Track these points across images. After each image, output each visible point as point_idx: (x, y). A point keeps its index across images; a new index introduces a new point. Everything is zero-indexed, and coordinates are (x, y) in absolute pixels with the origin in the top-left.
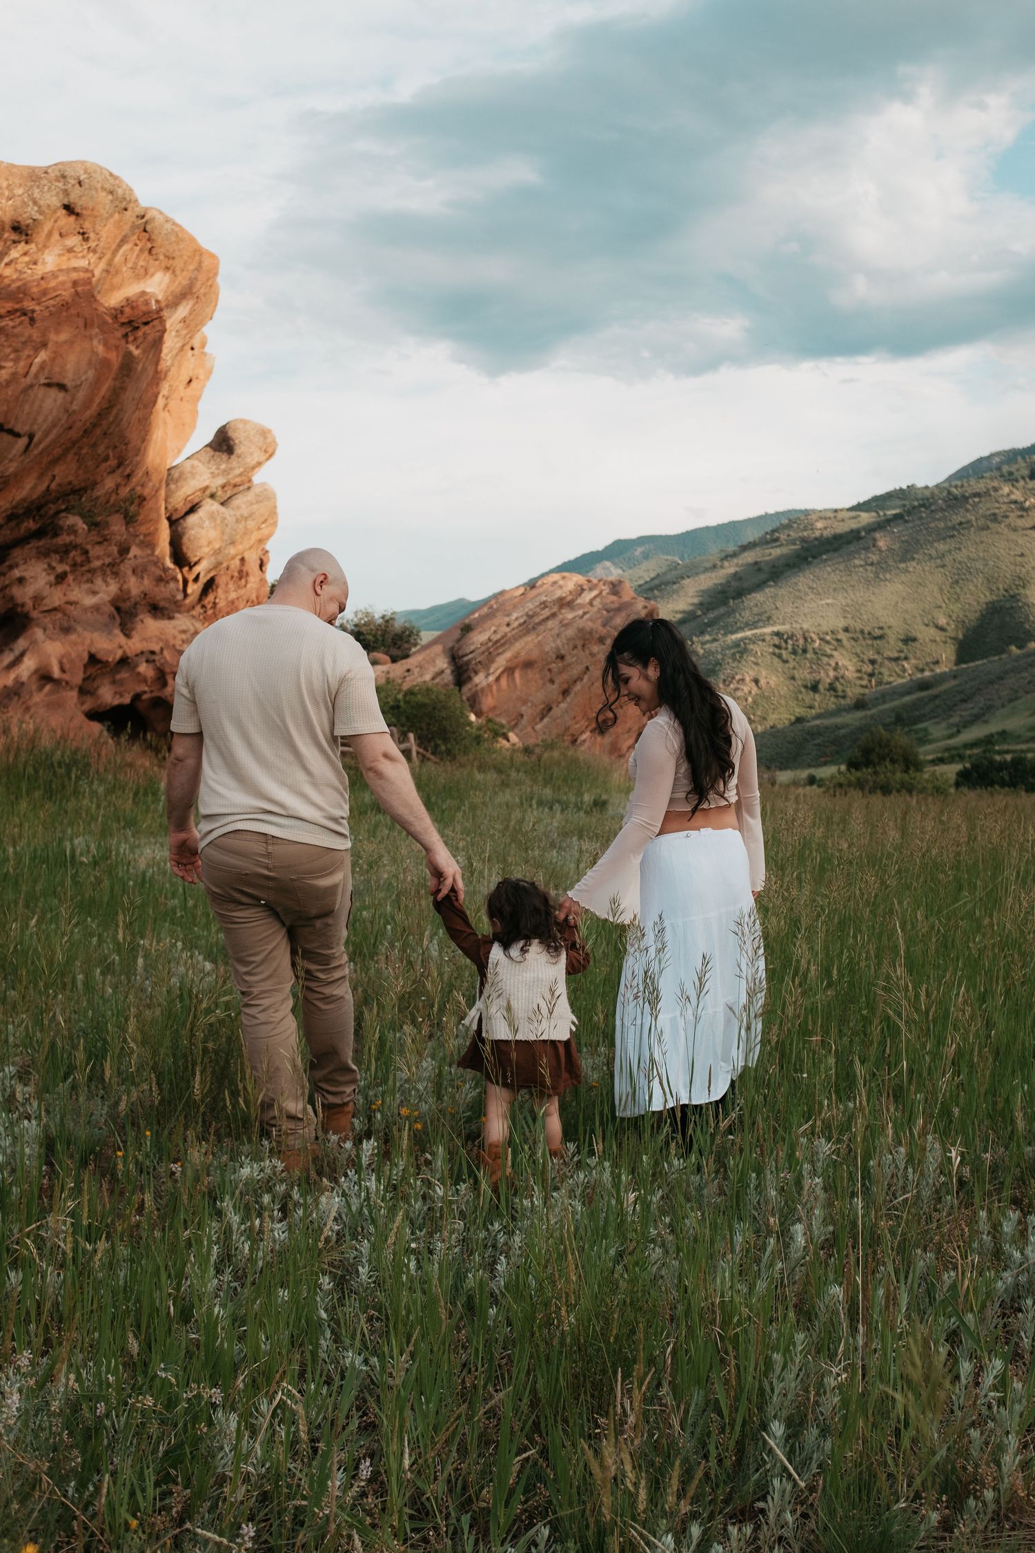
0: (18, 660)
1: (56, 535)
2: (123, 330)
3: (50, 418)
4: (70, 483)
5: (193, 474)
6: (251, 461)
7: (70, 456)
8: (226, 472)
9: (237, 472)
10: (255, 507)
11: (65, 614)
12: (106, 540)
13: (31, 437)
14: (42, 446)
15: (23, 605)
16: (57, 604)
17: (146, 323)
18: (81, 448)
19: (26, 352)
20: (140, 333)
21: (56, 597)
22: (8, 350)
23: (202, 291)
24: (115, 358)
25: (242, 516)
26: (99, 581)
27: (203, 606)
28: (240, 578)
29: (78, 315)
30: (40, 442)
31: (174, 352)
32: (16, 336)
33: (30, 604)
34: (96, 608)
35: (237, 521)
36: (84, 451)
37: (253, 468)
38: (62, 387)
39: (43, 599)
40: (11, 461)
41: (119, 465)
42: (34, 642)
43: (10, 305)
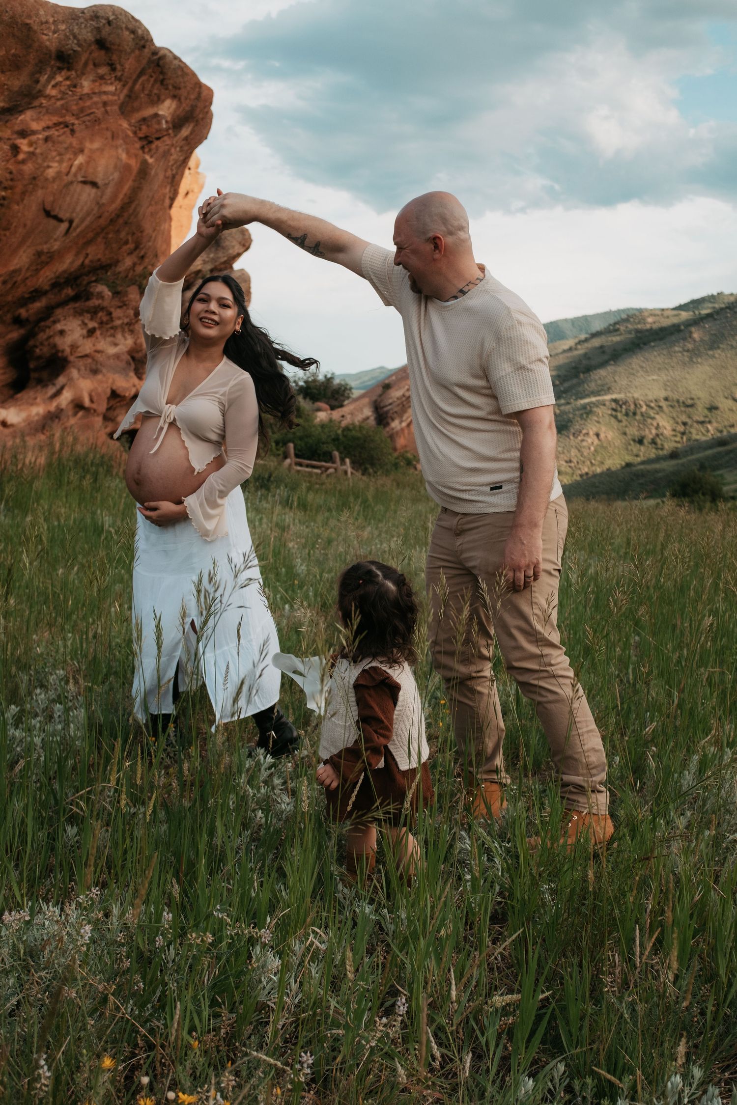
0: (58, 393)
1: (88, 299)
2: (142, 144)
3: (85, 208)
4: (99, 260)
6: (233, 252)
7: (99, 239)
8: (213, 259)
9: (221, 260)
11: (94, 360)
12: (125, 305)
13: (71, 222)
14: (78, 230)
15: (63, 351)
16: (88, 351)
17: (158, 139)
18: (107, 233)
19: (68, 156)
20: (153, 146)
21: (87, 347)
22: (54, 154)
23: (201, 116)
24: (134, 164)
26: (119, 336)
29: (107, 129)
30: (77, 227)
31: (178, 163)
32: (61, 143)
33: (68, 350)
34: (117, 356)
36: (110, 236)
37: (234, 258)
38: (94, 184)
39: (78, 347)
40: (56, 240)
41: (136, 248)
42: (71, 379)
43: (55, 119)
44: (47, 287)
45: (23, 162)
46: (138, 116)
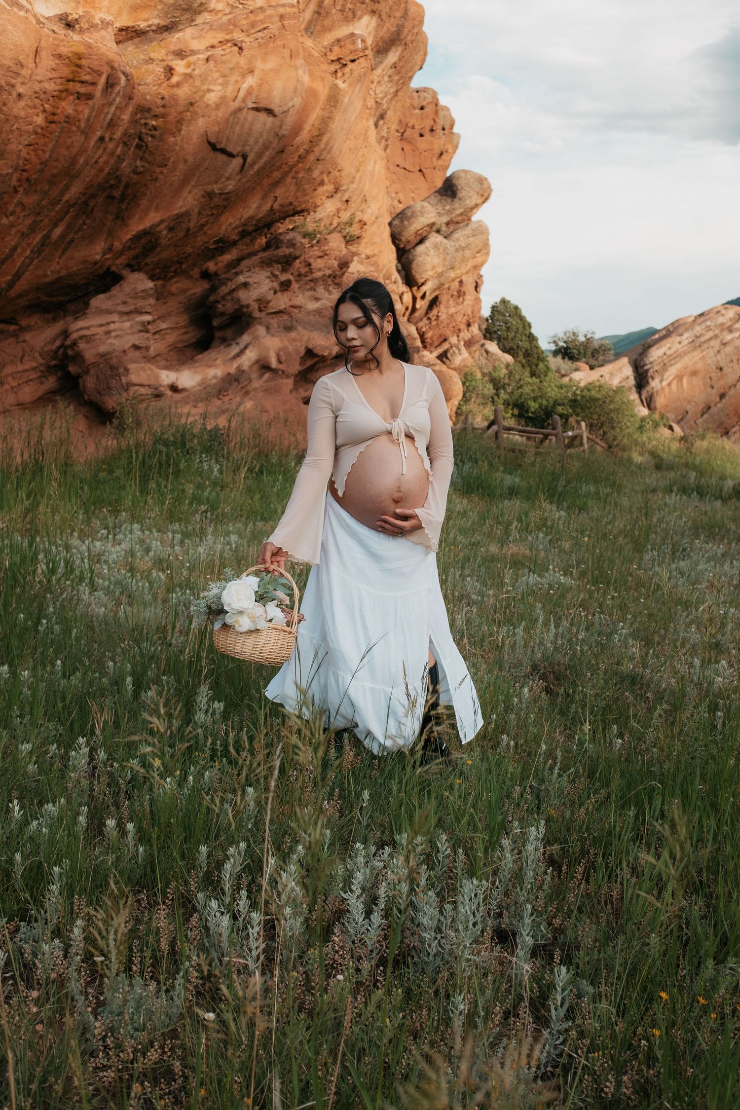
0: (242, 352)
1: (277, 248)
2: (333, 68)
3: (261, 140)
4: (291, 204)
5: (422, 213)
6: (470, 203)
7: (288, 180)
8: (450, 212)
9: (459, 211)
10: (471, 239)
11: (291, 316)
12: (326, 255)
13: (245, 157)
14: (256, 167)
15: (248, 306)
16: (282, 307)
17: (353, 61)
18: (297, 172)
19: (234, 78)
20: (347, 69)
21: (282, 301)
22: (216, 75)
23: (409, 38)
24: (323, 91)
25: (460, 246)
26: (321, 290)
27: (429, 319)
28: (459, 297)
29: (284, 47)
30: (254, 163)
31: (389, 97)
32: (225, 62)
33: (255, 306)
34: (318, 312)
35: (457, 250)
36: (300, 175)
37: (472, 209)
38: (269, 112)
39: (268, 302)
40: (228, 179)
41: (337, 190)
42: (256, 338)
43: (221, 36)
44: (234, 237)
45: (178, 85)
46: (329, 38)
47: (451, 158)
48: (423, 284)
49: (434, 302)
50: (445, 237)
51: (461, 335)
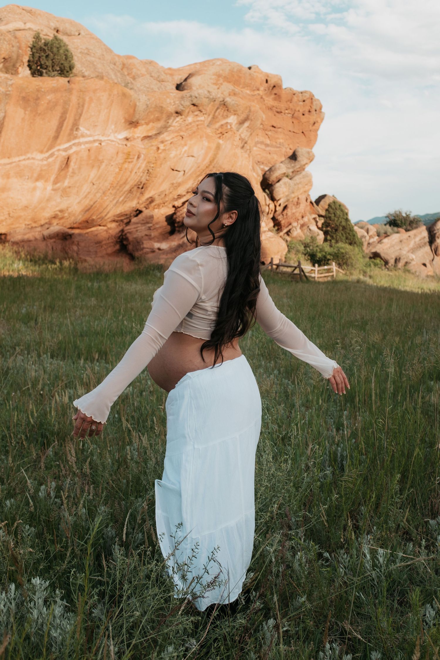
2: (219, 135)
3: (191, 165)
5: (279, 169)
6: (303, 163)
8: (293, 167)
9: (298, 167)
10: (303, 179)
13: (185, 171)
14: (189, 173)
17: (226, 133)
19: (180, 148)
20: (224, 136)
22: (174, 148)
23: (252, 118)
24: (213, 146)
25: (297, 183)
27: (283, 215)
28: (297, 205)
29: (198, 135)
30: (188, 172)
31: (248, 136)
32: (177, 143)
35: (295, 185)
37: (304, 165)
38: (193, 156)
40: (179, 178)
43: (176, 134)
44: (184, 193)
45: (161, 153)
46: (218, 125)
47: (320, 125)
48: (279, 200)
49: (285, 207)
50: (290, 179)
51: (299, 222)
